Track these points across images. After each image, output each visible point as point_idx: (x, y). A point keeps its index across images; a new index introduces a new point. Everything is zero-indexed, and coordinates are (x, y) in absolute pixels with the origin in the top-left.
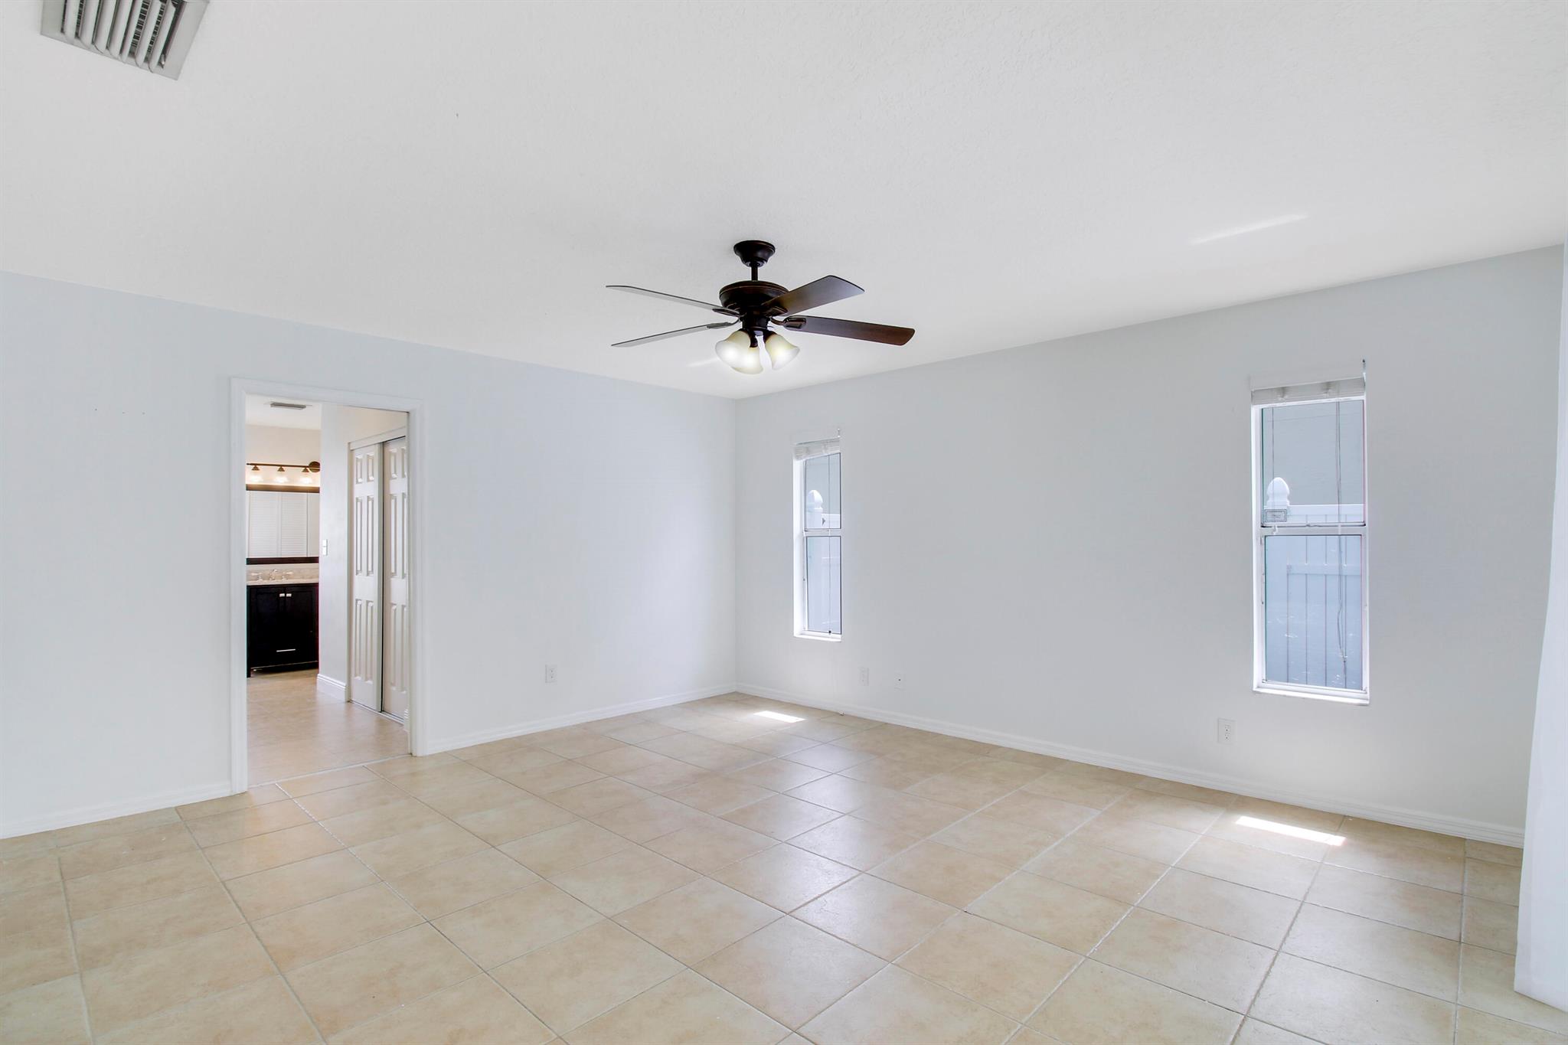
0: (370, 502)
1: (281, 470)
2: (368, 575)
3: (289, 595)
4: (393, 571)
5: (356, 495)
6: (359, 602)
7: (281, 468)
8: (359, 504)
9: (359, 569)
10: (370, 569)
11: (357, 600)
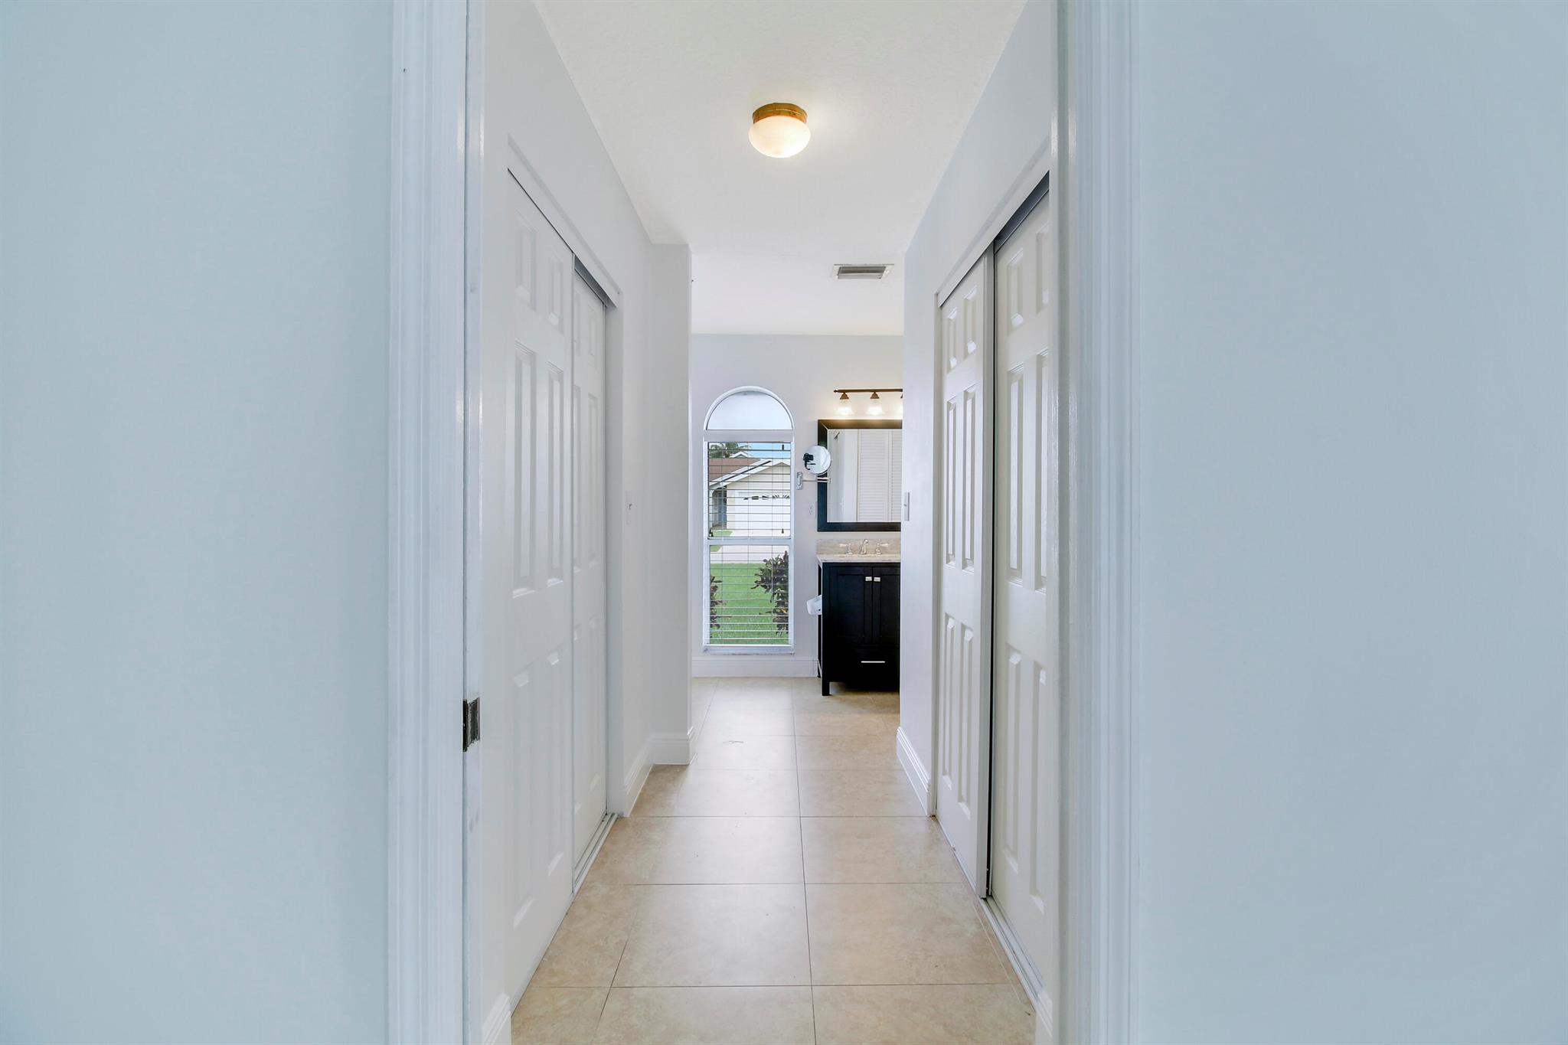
0: (969, 403)
1: (875, 396)
2: (964, 566)
3: (877, 579)
4: (1014, 565)
5: (947, 398)
6: (951, 621)
7: (875, 394)
8: (951, 412)
9: (950, 552)
10: (968, 556)
11: (947, 617)
